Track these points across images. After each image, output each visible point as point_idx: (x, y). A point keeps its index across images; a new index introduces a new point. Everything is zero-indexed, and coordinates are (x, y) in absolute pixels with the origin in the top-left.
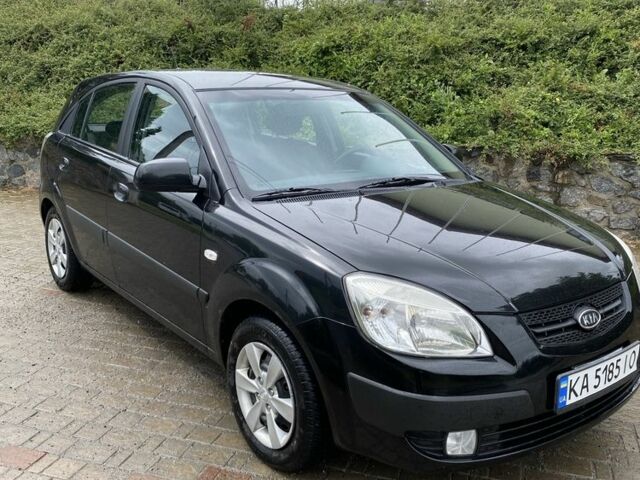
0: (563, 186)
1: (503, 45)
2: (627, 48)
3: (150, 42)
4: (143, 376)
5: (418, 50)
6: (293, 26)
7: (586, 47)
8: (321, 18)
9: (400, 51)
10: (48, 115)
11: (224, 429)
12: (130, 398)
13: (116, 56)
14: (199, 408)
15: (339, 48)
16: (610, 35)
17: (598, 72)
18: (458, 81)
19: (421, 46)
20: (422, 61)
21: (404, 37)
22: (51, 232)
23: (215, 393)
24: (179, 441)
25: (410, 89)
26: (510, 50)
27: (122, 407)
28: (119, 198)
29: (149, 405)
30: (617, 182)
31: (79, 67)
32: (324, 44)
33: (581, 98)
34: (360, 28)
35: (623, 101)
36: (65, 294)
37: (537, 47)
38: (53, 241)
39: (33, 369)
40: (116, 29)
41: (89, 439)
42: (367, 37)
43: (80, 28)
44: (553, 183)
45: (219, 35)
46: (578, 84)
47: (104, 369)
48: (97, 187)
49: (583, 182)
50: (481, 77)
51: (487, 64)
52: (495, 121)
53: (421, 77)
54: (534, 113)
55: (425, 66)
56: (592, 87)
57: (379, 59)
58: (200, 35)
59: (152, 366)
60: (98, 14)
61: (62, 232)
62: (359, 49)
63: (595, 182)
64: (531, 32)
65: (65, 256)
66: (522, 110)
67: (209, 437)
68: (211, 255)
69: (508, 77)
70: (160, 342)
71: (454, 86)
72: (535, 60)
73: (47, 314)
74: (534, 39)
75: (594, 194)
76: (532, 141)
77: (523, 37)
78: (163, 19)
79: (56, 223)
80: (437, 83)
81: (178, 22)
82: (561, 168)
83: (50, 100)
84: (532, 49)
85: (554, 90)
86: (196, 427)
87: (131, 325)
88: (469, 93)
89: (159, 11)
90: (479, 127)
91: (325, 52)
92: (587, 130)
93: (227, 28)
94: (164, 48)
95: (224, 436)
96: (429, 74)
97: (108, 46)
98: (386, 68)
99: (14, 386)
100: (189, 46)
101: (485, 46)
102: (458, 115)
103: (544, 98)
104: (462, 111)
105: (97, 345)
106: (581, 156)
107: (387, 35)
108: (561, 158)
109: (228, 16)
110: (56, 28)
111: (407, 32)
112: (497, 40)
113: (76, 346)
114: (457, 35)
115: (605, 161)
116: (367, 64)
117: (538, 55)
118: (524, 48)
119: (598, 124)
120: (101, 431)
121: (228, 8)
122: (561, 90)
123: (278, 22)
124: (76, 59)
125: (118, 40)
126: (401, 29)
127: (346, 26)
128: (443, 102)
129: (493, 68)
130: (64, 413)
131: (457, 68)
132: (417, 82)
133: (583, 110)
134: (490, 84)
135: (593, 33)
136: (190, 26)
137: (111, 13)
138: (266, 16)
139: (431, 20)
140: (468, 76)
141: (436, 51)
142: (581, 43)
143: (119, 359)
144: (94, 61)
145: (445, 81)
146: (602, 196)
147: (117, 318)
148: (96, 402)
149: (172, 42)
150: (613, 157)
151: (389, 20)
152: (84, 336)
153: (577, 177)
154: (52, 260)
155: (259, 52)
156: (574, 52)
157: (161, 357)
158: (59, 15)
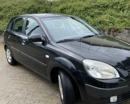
0: (115, 35)
1: (100, 6)
2: (125, 6)
3: (24, 9)
4: (32, 84)
5: (82, 8)
6: (55, 5)
7: (117, 6)
8: (60, 3)
9: (78, 9)
10: (3, 26)
11: (53, 97)
12: (30, 90)
13: (17, 13)
14: (47, 91)
15: (65, 9)
16: (122, 3)
17: (120, 11)
18: (91, 14)
19: (83, 7)
20: (83, 11)
21: (79, 6)
22: (7, 52)
23: (49, 88)
24: (43, 100)
25: (81, 17)
26: (101, 7)
27: (28, 93)
28: (23, 44)
29: (35, 92)
30: (127, 34)
31: (9, 16)
32: (62, 8)
33: (117, 17)
34: (69, 4)
35: (126, 17)
36: (11, 66)
37: (107, 6)
38: (8, 54)
39: (6, 85)
40: (17, 7)
41: (22, 102)
42: (71, 6)
43: (9, 7)
44: (113, 35)
45: (39, 7)
46: (116, 14)
47: (23, 83)
48: (16, 41)
49: (120, 34)
50: (96, 13)
51: (97, 11)
52: (100, 23)
53: (83, 14)
54: (108, 20)
55: (84, 12)
56: (119, 14)
57: (74, 11)
58: (35, 7)
59: (34, 82)
60: (13, 4)
61: (10, 52)
62: (69, 9)
63: (122, 34)
64: (105, 4)
65: (11, 57)
66: (105, 20)
67: (50, 99)
68: (47, 56)
69: (101, 13)
70: (35, 76)
71: (90, 16)
72: (107, 9)
73: (8, 71)
74: (106, 5)
75: (122, 37)
76: (108, 26)
77: (104, 5)
78: (27, 5)
79: (8, 50)
80: (87, 15)
81: (30, 5)
82: (115, 32)
83: (3, 23)
84: (106, 7)
85: (111, 15)
86: (47, 96)
87: (27, 72)
88: (93, 17)
89: (26, 3)
90: (97, 24)
91: (62, 10)
92: (120, 23)
93: (41, 6)
94: (27, 11)
95: (54, 98)
96: (85, 13)
97: (15, 11)
98: (75, 12)
99: (2, 89)
100: (33, 10)
101: (96, 7)
102: (92, 22)
103: (110, 17)
104: (93, 21)
105: (20, 78)
106: (119, 29)
107: (75, 6)
108: (115, 30)
109: (41, 3)
110: (4, 7)
111: (79, 5)
112: (98, 5)
113: (15, 78)
114: (90, 5)
115: (124, 30)
116: (71, 12)
117: (107, 8)
118: (104, 7)
119: (122, 22)
120: (24, 99)
121: (40, 2)
122: (113, 15)
123: (51, 4)
124: (9, 14)
125: (17, 9)
126: (78, 4)
127: (66, 4)
128: (88, 19)
129: (98, 11)
130: (15, 96)
131: (90, 12)
132: (82, 15)
133: (118, 19)
134: (98, 15)
135: (118, 3)
136: (33, 6)
137: (15, 4)
138: (49, 3)
139: (84, 2)
140: (93, 13)
141: (86, 8)
142: (116, 5)
143: (26, 81)
144: (12, 14)
145: (88, 15)
146: (124, 37)
147: (24, 71)
148: (22, 92)
149: (29, 9)
150: (126, 29)
151: (75, 2)
152: (17, 76)
153: (118, 33)
154: (8, 58)
155: (48, 10)
156: (115, 7)
157: (35, 80)
158: (4, 5)
